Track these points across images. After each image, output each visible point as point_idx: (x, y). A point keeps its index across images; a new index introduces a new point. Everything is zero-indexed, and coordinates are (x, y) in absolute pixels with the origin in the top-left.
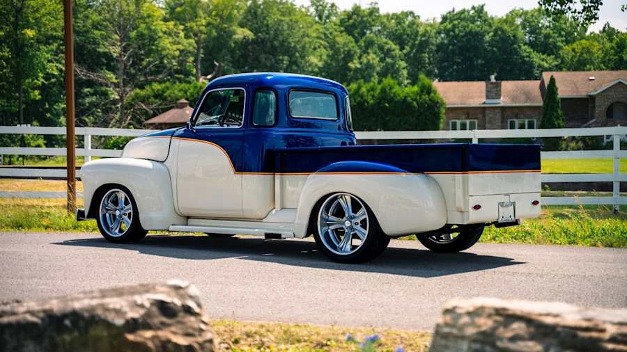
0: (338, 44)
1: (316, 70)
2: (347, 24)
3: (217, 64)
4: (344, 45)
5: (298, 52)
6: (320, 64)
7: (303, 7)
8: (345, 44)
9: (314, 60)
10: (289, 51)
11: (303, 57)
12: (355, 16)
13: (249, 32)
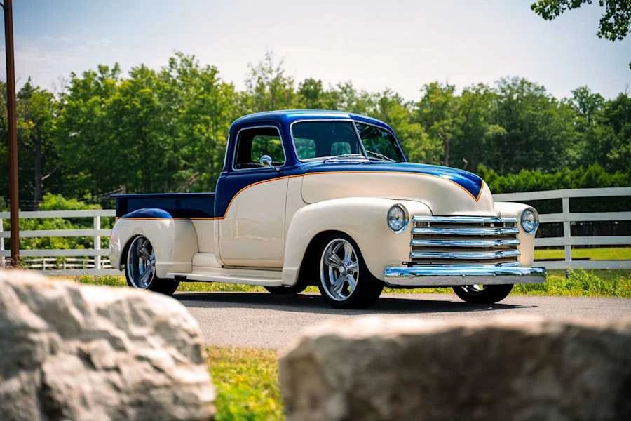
0: (596, 135)
1: (574, 162)
2: (612, 114)
3: (466, 161)
4: (602, 136)
5: (554, 146)
6: (578, 157)
7: (565, 98)
8: (604, 135)
9: (571, 153)
10: (544, 145)
11: (559, 151)
12: (620, 106)
13: (501, 128)
